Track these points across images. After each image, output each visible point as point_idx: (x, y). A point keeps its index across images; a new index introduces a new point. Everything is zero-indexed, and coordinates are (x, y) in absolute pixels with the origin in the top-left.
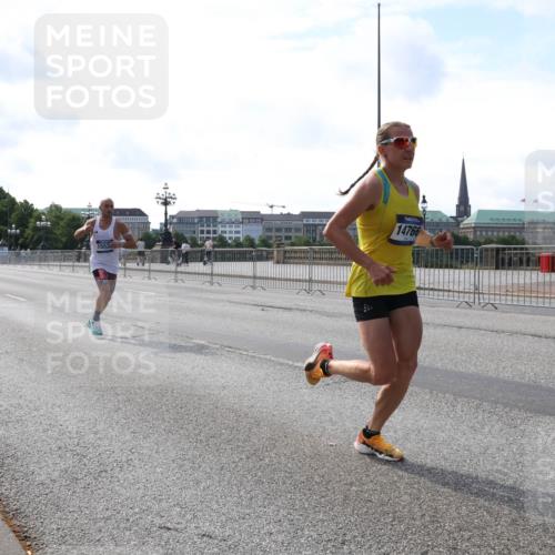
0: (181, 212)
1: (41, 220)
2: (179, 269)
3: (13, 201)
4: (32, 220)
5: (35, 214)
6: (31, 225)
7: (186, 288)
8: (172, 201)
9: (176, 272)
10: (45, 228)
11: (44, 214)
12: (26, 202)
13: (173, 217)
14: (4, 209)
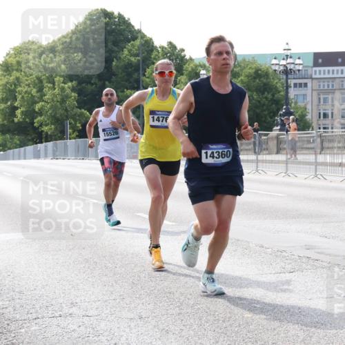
3: (148, 45)
5: (188, 67)
12: (170, 43)
14: (133, 59)
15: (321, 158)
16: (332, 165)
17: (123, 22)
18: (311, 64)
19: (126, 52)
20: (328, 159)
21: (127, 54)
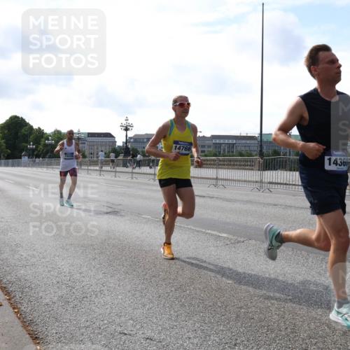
0: (136, 135)
1: (48, 140)
2: (134, 171)
3: (31, 127)
4: (43, 140)
5: (45, 136)
6: (42, 143)
7: (138, 183)
8: (130, 128)
9: (132, 173)
10: (50, 144)
11: (50, 136)
12: (39, 128)
13: (131, 138)
14: (26, 133)
15: (89, 168)
16: (94, 170)
17: (23, 120)
18: (86, 136)
19: (23, 130)
20: (92, 168)
21: (23, 131)
